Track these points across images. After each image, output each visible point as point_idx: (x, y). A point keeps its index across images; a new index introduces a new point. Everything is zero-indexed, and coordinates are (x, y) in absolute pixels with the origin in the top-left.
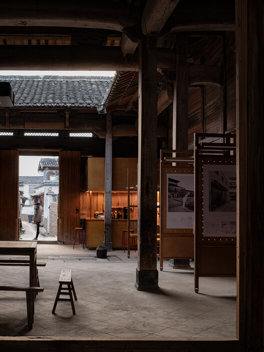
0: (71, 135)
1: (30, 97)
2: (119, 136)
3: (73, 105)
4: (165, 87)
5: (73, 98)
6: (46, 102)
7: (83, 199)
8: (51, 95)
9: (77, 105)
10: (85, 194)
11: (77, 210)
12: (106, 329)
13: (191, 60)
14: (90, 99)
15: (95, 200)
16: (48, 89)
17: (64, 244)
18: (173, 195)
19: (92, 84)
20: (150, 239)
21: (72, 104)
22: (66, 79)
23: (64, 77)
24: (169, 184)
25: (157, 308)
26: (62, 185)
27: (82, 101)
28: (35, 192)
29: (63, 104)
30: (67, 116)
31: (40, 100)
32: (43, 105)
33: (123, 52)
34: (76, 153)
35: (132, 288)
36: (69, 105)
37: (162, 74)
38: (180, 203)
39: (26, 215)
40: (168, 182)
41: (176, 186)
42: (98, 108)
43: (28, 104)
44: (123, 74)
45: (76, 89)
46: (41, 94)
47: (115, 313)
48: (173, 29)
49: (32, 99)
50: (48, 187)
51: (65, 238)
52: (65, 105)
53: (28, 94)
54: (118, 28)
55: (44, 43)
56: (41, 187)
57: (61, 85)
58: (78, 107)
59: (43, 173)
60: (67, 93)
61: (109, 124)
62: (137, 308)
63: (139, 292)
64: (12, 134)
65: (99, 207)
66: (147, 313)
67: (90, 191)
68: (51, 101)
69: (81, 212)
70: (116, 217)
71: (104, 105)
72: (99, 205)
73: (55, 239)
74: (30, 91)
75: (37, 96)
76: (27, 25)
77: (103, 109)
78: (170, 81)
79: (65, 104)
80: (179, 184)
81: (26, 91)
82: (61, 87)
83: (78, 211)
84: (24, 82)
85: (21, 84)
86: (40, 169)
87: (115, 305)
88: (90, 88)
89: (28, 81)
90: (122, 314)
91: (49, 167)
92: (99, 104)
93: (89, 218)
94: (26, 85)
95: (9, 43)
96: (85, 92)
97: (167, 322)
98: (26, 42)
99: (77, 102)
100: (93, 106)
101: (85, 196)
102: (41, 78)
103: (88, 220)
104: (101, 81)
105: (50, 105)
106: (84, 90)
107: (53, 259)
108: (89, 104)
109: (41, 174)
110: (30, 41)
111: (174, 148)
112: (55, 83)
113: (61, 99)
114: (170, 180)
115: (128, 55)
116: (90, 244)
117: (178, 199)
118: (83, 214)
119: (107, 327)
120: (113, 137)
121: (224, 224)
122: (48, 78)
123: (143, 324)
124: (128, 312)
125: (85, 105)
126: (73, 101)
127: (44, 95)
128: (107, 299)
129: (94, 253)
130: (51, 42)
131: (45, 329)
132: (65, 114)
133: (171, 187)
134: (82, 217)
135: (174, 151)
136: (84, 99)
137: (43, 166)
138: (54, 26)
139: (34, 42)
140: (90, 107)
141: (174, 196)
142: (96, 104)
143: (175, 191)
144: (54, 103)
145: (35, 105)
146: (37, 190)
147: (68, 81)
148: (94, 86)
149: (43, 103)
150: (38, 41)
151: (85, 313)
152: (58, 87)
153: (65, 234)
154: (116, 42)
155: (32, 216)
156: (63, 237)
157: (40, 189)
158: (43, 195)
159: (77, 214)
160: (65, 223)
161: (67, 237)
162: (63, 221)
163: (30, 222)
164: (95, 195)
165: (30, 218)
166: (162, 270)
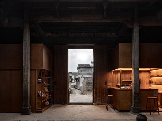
7: (109, 76)
11: (105, 83)
15: (116, 76)
17: (97, 104)
28: (76, 77)
56: (78, 75)
69: (108, 84)
72: (119, 79)
83: (106, 83)
86: (78, 68)
91: (81, 67)
118: (109, 85)
134: (109, 87)
153: (98, 98)
155: (75, 86)
156: (97, 100)
157: (78, 76)
158: (79, 78)
159: (106, 86)
160: (98, 91)
161: (99, 100)
162: (96, 90)
163: (74, 88)
164: (115, 73)
165: (74, 87)
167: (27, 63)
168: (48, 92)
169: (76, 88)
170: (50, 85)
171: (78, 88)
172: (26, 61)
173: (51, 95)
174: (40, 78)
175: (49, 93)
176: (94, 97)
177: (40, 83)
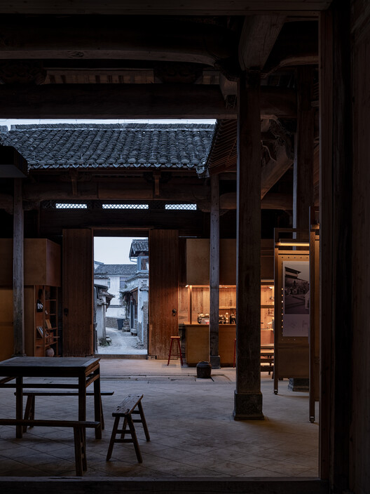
0: (168, 207)
1: (105, 155)
2: (229, 208)
3: (163, 166)
4: (283, 141)
5: (164, 155)
6: (127, 162)
7: (182, 296)
8: (135, 152)
9: (169, 166)
10: (184, 289)
11: (173, 312)
12: (177, 470)
14: (188, 157)
15: (199, 297)
16: (133, 142)
17: (156, 358)
18: (292, 290)
19: (193, 136)
20: (250, 351)
21: (163, 164)
22: (158, 128)
23: (155, 125)
24: (287, 276)
25: (253, 443)
26: (153, 277)
27: (176, 161)
28: (126, 287)
29: (149, 165)
30: (157, 181)
31: (119, 158)
32: (122, 166)
33: (223, 92)
34: (172, 233)
35: (229, 417)
36: (157, 166)
37: (278, 122)
38: (301, 301)
39: (115, 319)
40: (284, 273)
41: (296, 278)
42: (198, 169)
43: (101, 164)
44: (226, 123)
45: (171, 142)
46: (121, 150)
47: (195, 450)
48: (284, 63)
49: (109, 157)
50: (142, 280)
51: (158, 350)
52: (152, 166)
53: (103, 150)
54: (207, 60)
55: (118, 79)
56: (133, 279)
57: (150, 136)
58: (171, 168)
59: (136, 260)
60: (157, 148)
61: (215, 191)
62: (226, 443)
63: (237, 422)
64: (84, 206)
65: (204, 308)
66: (238, 449)
67: (190, 285)
68: (133, 160)
69: (179, 314)
70: (227, 321)
71: (205, 165)
72: (204, 304)
73: (145, 352)
74: (106, 146)
75: (115, 154)
76: (84, 58)
77: (205, 172)
78: (289, 133)
79: (152, 164)
80: (299, 276)
81: (101, 146)
82: (151, 140)
83: (175, 313)
84: (100, 134)
85: (95, 136)
86: (132, 255)
87: (198, 440)
88: (190, 142)
89: (106, 131)
90: (203, 451)
91: (144, 252)
92: (200, 165)
93: (188, 323)
94: (102, 137)
95: (68, 81)
96: (183, 147)
97: (259, 461)
98: (92, 80)
99: (169, 161)
100: (191, 166)
101: (184, 293)
102: (123, 127)
103: (188, 326)
104: (207, 132)
105: (132, 166)
106: (182, 143)
107: (136, 379)
108: (185, 164)
109: (134, 261)
110: (98, 78)
111: (295, 226)
112: (143, 135)
113: (147, 158)
114: (287, 269)
115: (229, 96)
116: (191, 359)
117: (299, 296)
118: (182, 318)
119: (177, 468)
120: (221, 211)
122: (133, 128)
123: (227, 464)
124: (213, 449)
125: (180, 166)
126: (163, 160)
127: (125, 152)
128: (189, 432)
129: (194, 371)
130: (127, 80)
131: (95, 470)
132: (154, 179)
133: (289, 279)
134: (181, 322)
135: (295, 230)
136: (179, 157)
137: (136, 250)
138: (120, 58)
139: (104, 80)
140: (187, 169)
141: (293, 292)
142: (195, 165)
143: (295, 285)
144: (137, 163)
145: (111, 166)
146: (129, 285)
147: (161, 131)
148: (197, 138)
149: (122, 164)
150: (110, 78)
151: (153, 450)
152: (146, 141)
153: (158, 345)
154: (216, 77)
155: (123, 320)
156: (155, 349)
157: (133, 283)
158: (136, 291)
159: (174, 318)
160: (158, 330)
161: (160, 349)
162: (154, 327)
163: (120, 329)
164: (197, 291)
165: (120, 324)
166: (276, 393)
167: (21, 276)
168: (51, 331)
169: (126, 328)
170: (54, 316)
171: (133, 330)
172: (19, 272)
173: (57, 337)
174: (40, 303)
175: (53, 331)
176: (150, 341)
177: (40, 311)
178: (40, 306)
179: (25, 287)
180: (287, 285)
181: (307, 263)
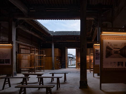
13: (102, 15)
21: (76, 35)
24: (96, 51)
29: (74, 35)
30: (76, 38)
32: (69, 35)
38: (99, 57)
40: (95, 51)
78: (97, 22)
80: (99, 51)
114: (96, 50)
121: (111, 63)
141: (97, 55)
143: (98, 53)
144: (71, 34)
145: (67, 35)
166: (94, 77)
168: (60, 64)
173: (62, 65)
178: (57, 60)
179: (54, 56)
180: (96, 53)
181: (99, 49)
